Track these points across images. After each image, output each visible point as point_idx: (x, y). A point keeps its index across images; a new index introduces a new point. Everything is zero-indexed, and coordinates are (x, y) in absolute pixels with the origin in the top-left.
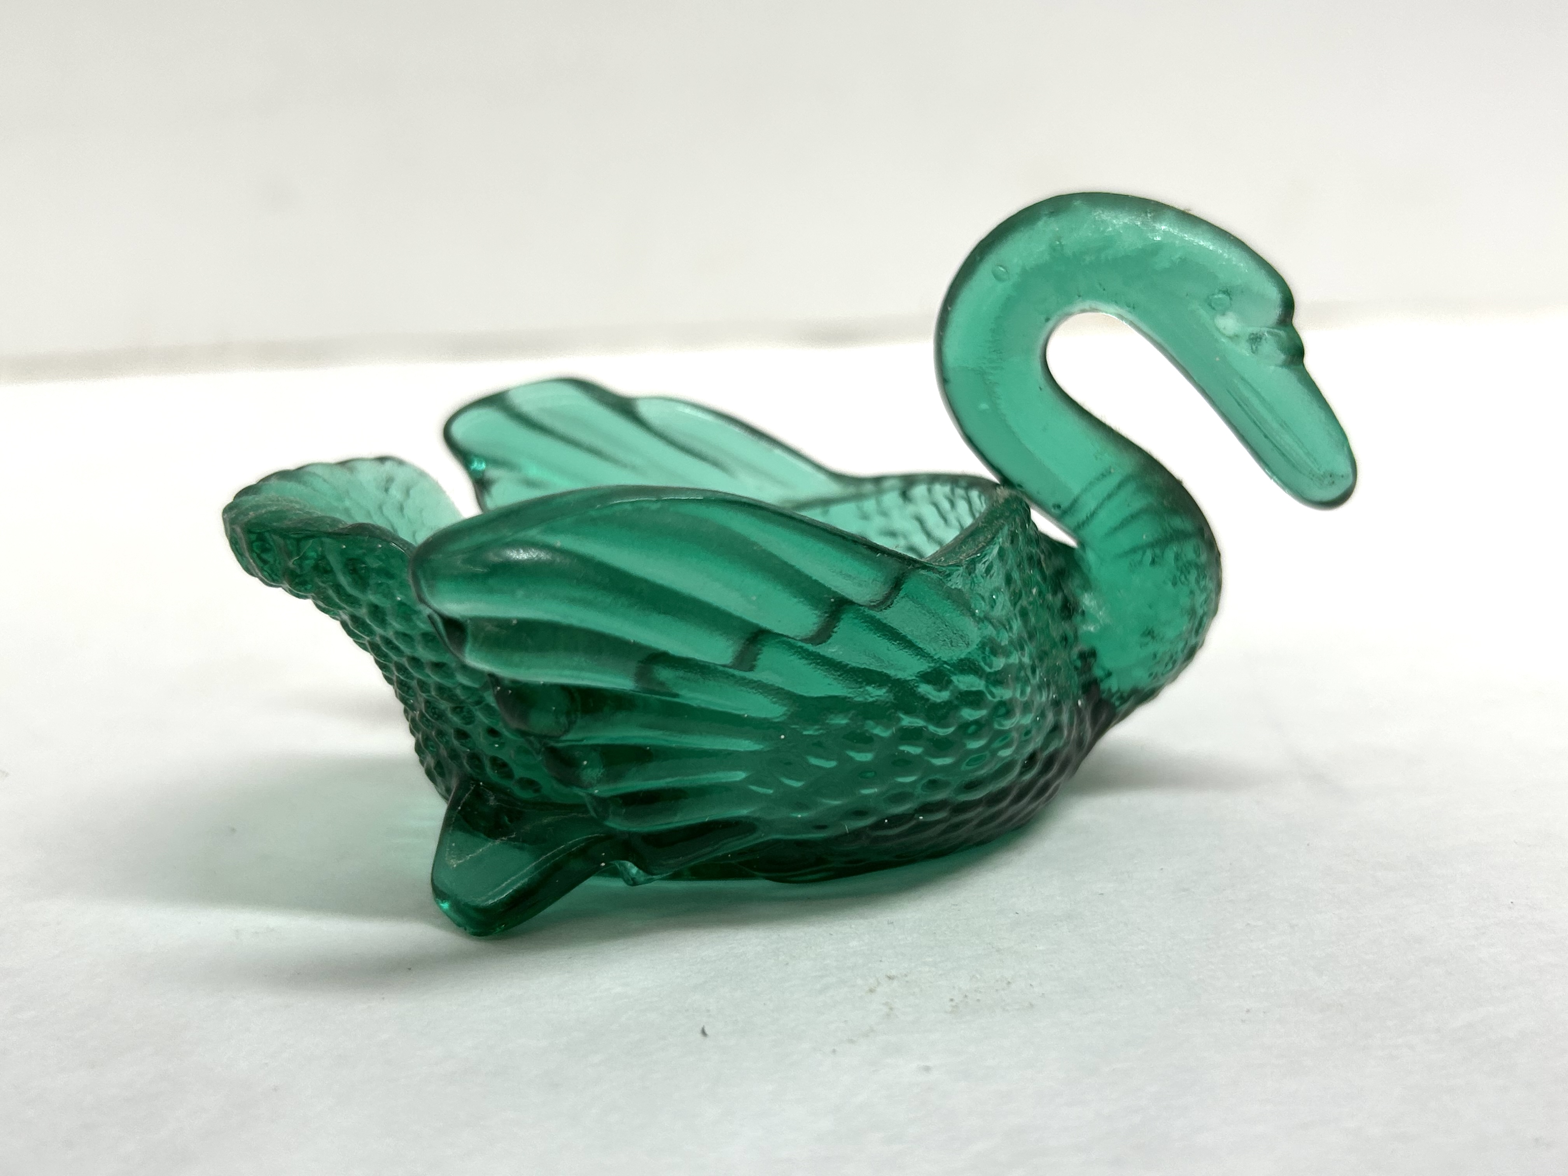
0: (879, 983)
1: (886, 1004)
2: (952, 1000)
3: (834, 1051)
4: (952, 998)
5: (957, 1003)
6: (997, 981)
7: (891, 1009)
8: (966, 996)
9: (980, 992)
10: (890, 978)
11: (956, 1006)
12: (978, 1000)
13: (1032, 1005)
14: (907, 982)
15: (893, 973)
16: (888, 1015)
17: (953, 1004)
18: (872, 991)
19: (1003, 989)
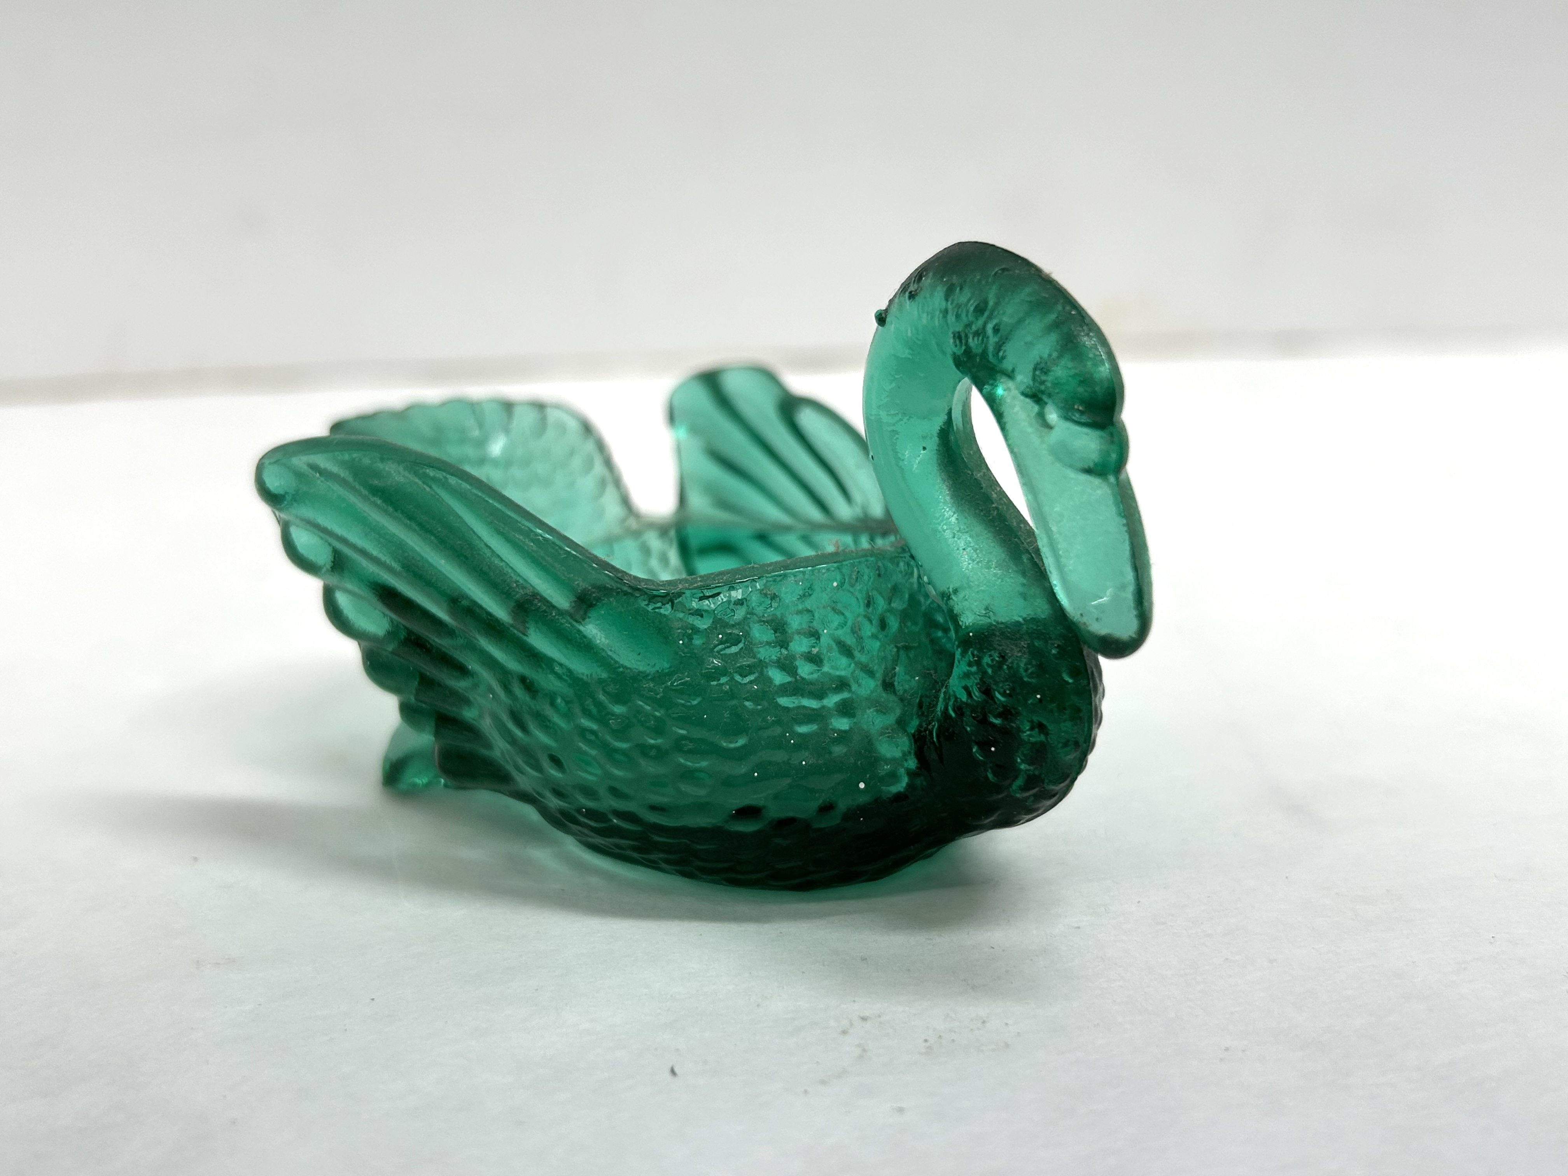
0: (852, 1024)
1: (859, 1045)
2: (926, 1041)
3: (806, 1092)
4: (926, 1038)
5: (931, 1044)
6: (972, 1020)
7: (864, 1050)
8: (940, 1037)
9: (955, 1032)
10: (864, 1019)
11: (930, 1048)
12: (953, 1041)
13: (1007, 1045)
14: (881, 1023)
15: (867, 1013)
16: (861, 1057)
17: (928, 1044)
18: (844, 1032)
19: (979, 1029)
